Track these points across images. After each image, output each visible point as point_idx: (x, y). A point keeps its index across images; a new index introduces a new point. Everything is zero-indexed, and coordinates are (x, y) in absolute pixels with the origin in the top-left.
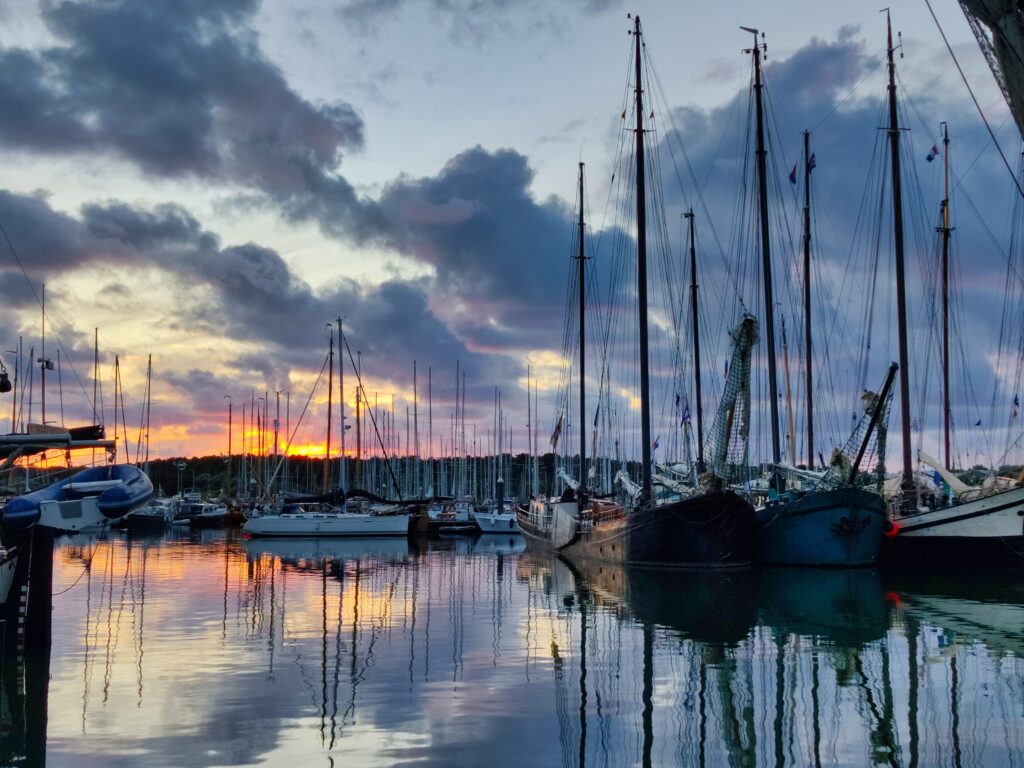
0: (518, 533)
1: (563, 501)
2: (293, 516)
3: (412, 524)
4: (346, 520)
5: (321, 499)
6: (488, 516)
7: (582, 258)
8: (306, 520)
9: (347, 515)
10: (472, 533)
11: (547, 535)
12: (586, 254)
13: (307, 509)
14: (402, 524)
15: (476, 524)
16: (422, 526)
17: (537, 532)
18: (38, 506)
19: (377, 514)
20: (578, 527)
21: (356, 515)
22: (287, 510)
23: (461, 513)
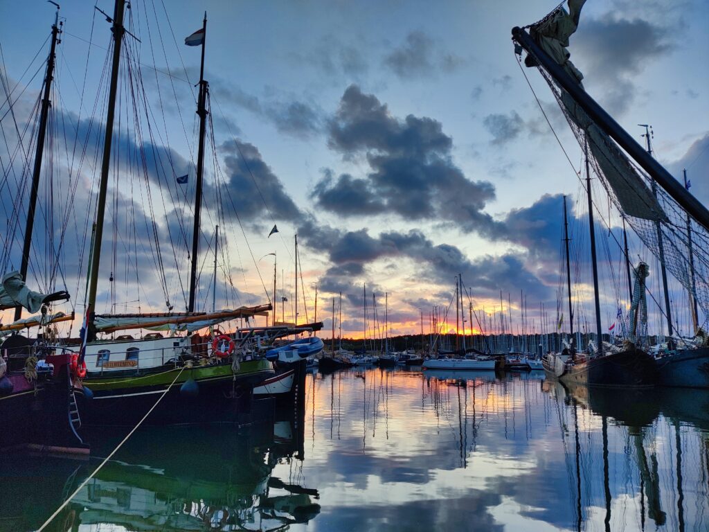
0: (543, 370)
1: (563, 354)
2: (443, 360)
3: (497, 365)
4: (466, 362)
5: (455, 353)
6: (534, 362)
7: (567, 240)
8: (449, 362)
9: (467, 360)
10: (527, 369)
11: (554, 371)
12: (569, 238)
13: (450, 357)
14: (492, 364)
15: (528, 365)
16: (502, 365)
17: (550, 369)
18: (278, 353)
19: (481, 360)
20: (566, 367)
21: (470, 360)
22: (440, 358)
23: (523, 360)
